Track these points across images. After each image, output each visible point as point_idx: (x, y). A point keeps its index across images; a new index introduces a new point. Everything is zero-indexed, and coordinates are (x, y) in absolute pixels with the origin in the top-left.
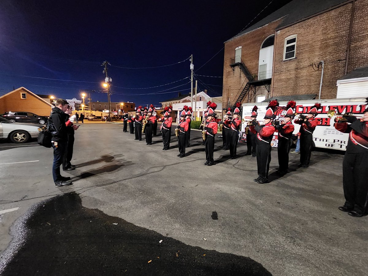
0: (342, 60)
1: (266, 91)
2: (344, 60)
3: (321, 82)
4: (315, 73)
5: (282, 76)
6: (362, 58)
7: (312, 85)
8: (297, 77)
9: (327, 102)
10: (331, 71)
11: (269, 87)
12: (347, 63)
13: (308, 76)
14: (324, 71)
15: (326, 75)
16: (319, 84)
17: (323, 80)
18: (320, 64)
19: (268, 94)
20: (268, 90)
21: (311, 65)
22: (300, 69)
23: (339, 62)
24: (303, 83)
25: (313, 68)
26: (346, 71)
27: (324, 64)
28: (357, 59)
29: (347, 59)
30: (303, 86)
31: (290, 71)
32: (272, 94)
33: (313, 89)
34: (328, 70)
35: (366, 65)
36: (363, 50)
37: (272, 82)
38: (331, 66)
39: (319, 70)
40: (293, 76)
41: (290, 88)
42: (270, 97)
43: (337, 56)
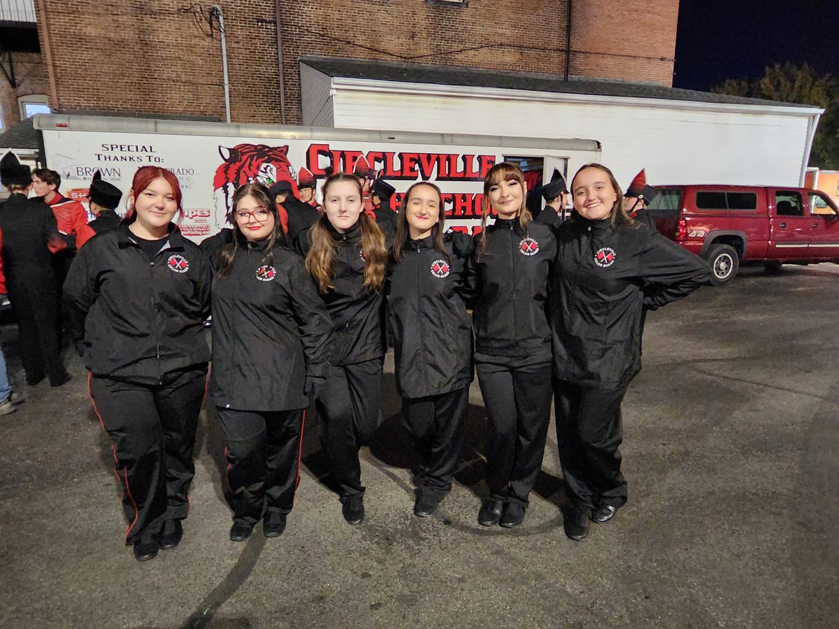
0: (266, 22)
2: (270, 22)
3: (226, 81)
4: (203, 43)
5: (87, 25)
6: (307, 30)
7: (200, 84)
8: (147, 44)
9: (394, 138)
10: (245, 49)
11: (11, 62)
12: (279, 35)
13: (183, 49)
14: (226, 42)
15: (234, 59)
16: (221, 85)
17: (228, 72)
18: (211, 14)
19: (10, 93)
20: (7, 76)
21: (186, 11)
22: (152, 16)
23: (260, 24)
24: (172, 71)
25: (194, 24)
26: (280, 60)
27: (224, 19)
28: (297, 30)
29: (278, 21)
30: (174, 81)
31: (115, 12)
32: (54, 93)
33: (207, 99)
34: (237, 42)
35: (317, 52)
36: (306, 9)
37: (43, 42)
38: (242, 32)
39: (212, 35)
40: (129, 35)
41: (129, 81)
42: (51, 105)
43: (253, 4)
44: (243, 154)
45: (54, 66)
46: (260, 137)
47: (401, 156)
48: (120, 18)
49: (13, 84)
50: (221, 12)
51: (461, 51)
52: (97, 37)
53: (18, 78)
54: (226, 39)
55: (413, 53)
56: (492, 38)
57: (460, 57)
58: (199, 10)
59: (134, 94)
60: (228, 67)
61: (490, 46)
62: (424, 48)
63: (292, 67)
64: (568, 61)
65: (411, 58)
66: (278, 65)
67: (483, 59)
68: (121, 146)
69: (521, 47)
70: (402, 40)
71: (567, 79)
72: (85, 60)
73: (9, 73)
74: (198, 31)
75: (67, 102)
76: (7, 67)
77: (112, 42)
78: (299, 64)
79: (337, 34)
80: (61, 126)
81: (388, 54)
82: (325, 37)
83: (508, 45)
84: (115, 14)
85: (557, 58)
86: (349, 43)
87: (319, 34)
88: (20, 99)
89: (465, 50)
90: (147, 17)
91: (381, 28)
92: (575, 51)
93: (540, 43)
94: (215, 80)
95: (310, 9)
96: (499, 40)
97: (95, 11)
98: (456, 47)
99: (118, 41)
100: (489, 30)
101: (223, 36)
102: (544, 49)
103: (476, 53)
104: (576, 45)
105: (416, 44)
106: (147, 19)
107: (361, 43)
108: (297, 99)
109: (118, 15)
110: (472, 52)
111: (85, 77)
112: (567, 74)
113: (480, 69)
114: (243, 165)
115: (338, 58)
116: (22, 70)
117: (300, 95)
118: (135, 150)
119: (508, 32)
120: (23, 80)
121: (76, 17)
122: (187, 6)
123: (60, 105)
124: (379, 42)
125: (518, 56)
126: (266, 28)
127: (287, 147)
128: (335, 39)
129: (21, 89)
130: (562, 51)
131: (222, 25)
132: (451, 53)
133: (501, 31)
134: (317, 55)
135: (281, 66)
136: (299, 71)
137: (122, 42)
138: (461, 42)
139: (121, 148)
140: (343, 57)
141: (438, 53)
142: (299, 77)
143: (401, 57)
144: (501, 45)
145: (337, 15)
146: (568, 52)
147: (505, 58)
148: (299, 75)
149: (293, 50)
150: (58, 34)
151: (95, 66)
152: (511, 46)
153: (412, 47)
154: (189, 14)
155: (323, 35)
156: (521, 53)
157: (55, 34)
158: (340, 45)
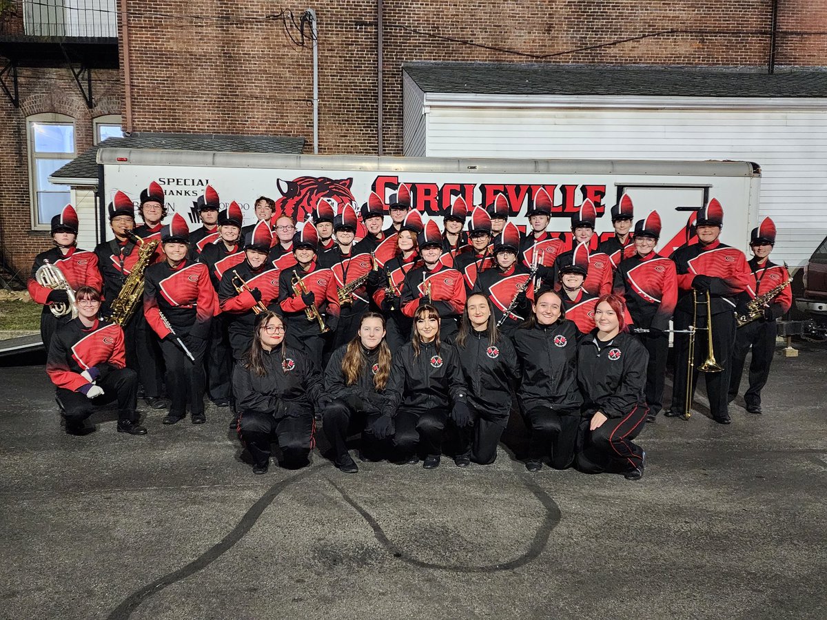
0: (366, 24)
1: (78, 102)
2: (371, 24)
3: (316, 96)
4: (293, 52)
5: (168, 40)
6: (415, 31)
7: (286, 100)
8: (231, 57)
9: (474, 168)
10: (340, 57)
11: (89, 80)
12: (381, 39)
13: (270, 61)
14: (318, 50)
15: (326, 69)
16: (310, 100)
17: (319, 85)
18: (304, 20)
19: (86, 114)
20: (84, 96)
21: (275, 18)
22: (239, 26)
23: (358, 27)
24: (255, 86)
25: (284, 33)
26: (380, 68)
27: (317, 24)
28: (403, 31)
29: (380, 24)
30: (256, 98)
31: (199, 24)
32: (129, 116)
33: (293, 118)
34: (331, 50)
35: (425, 56)
36: (415, 6)
37: (123, 59)
38: (337, 38)
39: (303, 43)
40: (211, 47)
41: (208, 99)
42: (124, 129)
43: (352, 5)
44: (303, 187)
45: (132, 85)
46: (322, 169)
47: (483, 188)
48: (204, 30)
49: (90, 105)
50: (315, 17)
51: (614, 44)
52: (179, 52)
53: (96, 97)
54: (318, 46)
55: (548, 51)
56: (659, 24)
57: (613, 51)
58: (289, 16)
59: (212, 114)
60: (319, 78)
61: (657, 34)
62: (564, 42)
63: (394, 76)
64: (774, 46)
65: (545, 57)
66: (377, 74)
67: (647, 51)
68: (178, 180)
69: (701, 32)
70: (535, 35)
71: (772, 71)
72: (164, 77)
73: (87, 93)
74: (287, 39)
75: (141, 124)
76: (85, 86)
77: (193, 57)
78: (402, 71)
79: (450, 32)
80: (122, 160)
81: (515, 53)
82: (437, 39)
83: (682, 32)
84: (200, 26)
85: (756, 44)
86: (465, 43)
87: (430, 34)
88: (95, 121)
89: (620, 42)
90: (233, 27)
91: (508, 22)
92: (786, 33)
93: (732, 25)
94: (303, 94)
95: (419, 6)
96: (669, 26)
97: (179, 24)
98: (607, 38)
99: (200, 56)
100: (656, 13)
101: (315, 43)
102: (736, 33)
103: (635, 44)
104: (787, 23)
105: (553, 38)
106: (233, 29)
107: (481, 42)
108: (397, 114)
109: (202, 26)
110: (631, 44)
111: (163, 96)
112: (773, 64)
113: (642, 65)
114: (301, 200)
115: (451, 61)
116: (99, 88)
117: (402, 109)
118: (191, 184)
119: (683, 15)
120: (100, 100)
121: (159, 31)
122: (277, 13)
123: (134, 128)
124: (504, 39)
125: (697, 44)
126: (365, 32)
127: (351, 180)
128: (448, 39)
129: (97, 109)
130: (765, 33)
131: (315, 32)
132: (600, 46)
133: (671, 14)
134: (424, 59)
135: (380, 75)
136: (402, 81)
137: (205, 56)
138: (615, 32)
139: (178, 182)
140: (458, 60)
141: (582, 47)
142: (402, 87)
143: (533, 56)
144: (673, 31)
145: (452, 10)
146: (774, 35)
147: (678, 48)
148: (402, 84)
149: (396, 55)
150: (138, 50)
151: (173, 84)
152: (686, 32)
153: (548, 43)
154: (279, 21)
155: (434, 36)
156: (702, 41)
157: (135, 50)
158: (454, 46)
